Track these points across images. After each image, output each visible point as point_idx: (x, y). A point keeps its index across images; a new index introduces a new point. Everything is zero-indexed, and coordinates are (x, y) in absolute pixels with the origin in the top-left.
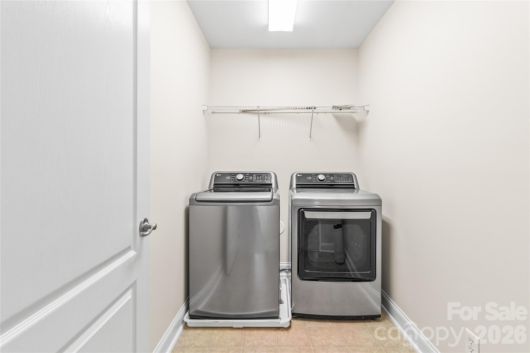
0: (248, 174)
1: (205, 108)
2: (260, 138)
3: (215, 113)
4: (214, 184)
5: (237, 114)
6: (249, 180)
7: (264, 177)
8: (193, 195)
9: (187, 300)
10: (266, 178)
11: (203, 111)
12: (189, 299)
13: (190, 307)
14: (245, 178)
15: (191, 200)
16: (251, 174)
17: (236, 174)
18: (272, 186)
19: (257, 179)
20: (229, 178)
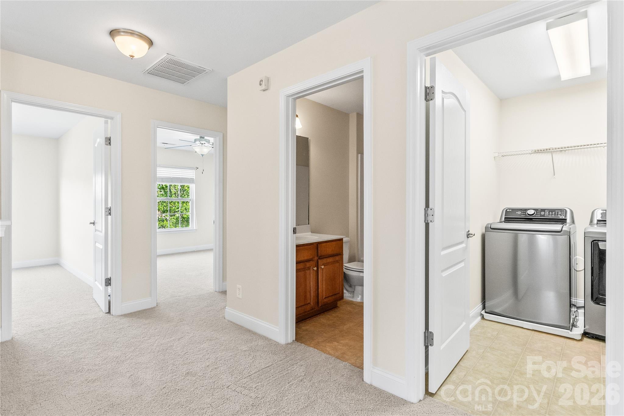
0: (540, 210)
1: (497, 155)
2: (554, 175)
3: (505, 156)
4: (505, 218)
5: (528, 155)
6: (541, 215)
7: (558, 212)
8: (488, 224)
9: (483, 302)
10: (560, 213)
11: (494, 157)
12: (485, 302)
13: (486, 307)
14: (537, 213)
15: (486, 228)
16: (543, 210)
17: (526, 210)
18: (566, 221)
19: (549, 214)
20: (519, 213)
